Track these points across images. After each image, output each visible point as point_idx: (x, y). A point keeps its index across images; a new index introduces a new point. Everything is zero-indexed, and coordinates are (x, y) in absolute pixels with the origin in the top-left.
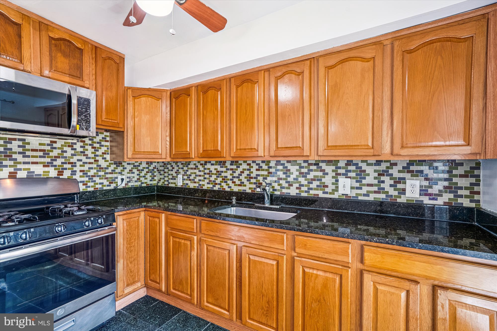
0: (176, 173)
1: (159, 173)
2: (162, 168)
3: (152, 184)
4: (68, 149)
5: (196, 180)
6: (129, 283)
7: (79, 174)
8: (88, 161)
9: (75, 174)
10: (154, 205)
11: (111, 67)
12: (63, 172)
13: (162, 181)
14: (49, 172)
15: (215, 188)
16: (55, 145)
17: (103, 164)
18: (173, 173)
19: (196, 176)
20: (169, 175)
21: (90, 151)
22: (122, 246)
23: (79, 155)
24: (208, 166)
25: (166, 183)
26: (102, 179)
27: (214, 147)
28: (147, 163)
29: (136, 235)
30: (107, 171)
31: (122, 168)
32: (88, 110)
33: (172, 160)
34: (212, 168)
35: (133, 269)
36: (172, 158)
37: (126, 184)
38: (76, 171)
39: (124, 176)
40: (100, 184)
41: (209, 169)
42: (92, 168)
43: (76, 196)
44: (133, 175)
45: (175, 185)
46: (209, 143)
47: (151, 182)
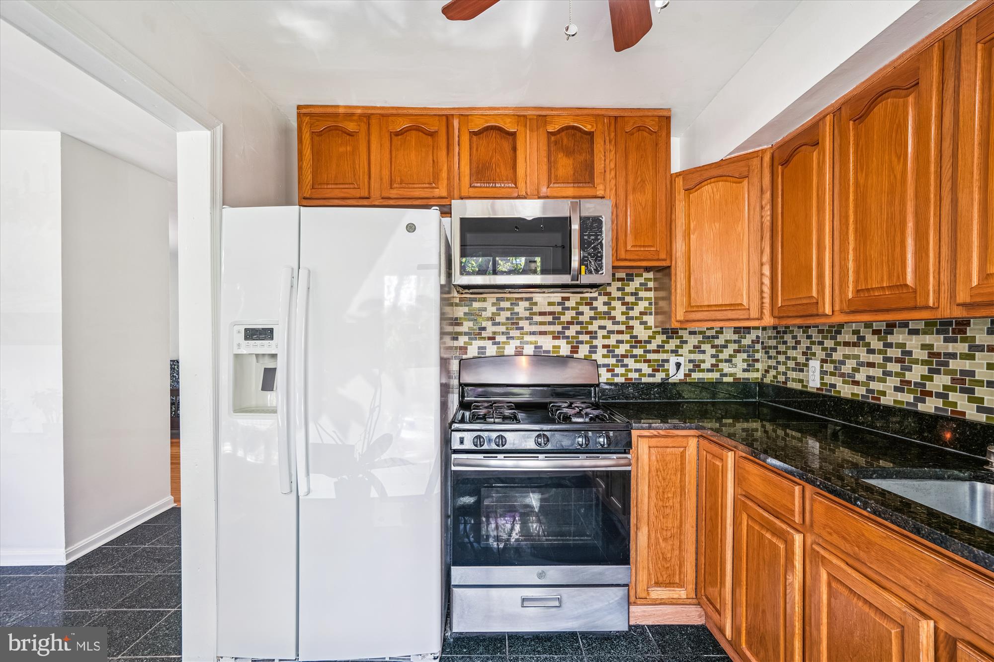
0: (804, 354)
1: (767, 353)
2: (773, 343)
3: (748, 379)
4: (585, 309)
5: (861, 377)
6: (661, 579)
7: (601, 351)
8: (616, 328)
9: (595, 352)
10: (754, 427)
11: (642, 144)
12: (578, 347)
13: (773, 372)
14: (559, 347)
15: (921, 407)
16: (567, 304)
17: (641, 333)
18: (797, 354)
19: (862, 364)
20: (788, 358)
21: (618, 310)
22: (646, 500)
23: (601, 318)
24: (898, 337)
25: (781, 378)
26: (639, 361)
27: (890, 277)
28: (737, 330)
29: (678, 485)
30: (649, 347)
31: (677, 342)
32: (599, 237)
33: (777, 322)
34: (914, 343)
35: (669, 555)
36: (774, 317)
37: (686, 375)
38: (596, 347)
39: (683, 358)
40: (637, 370)
41: (902, 346)
42: (622, 342)
43: (592, 389)
44: (701, 357)
45: (803, 386)
46: (874, 267)
47: (746, 375)
